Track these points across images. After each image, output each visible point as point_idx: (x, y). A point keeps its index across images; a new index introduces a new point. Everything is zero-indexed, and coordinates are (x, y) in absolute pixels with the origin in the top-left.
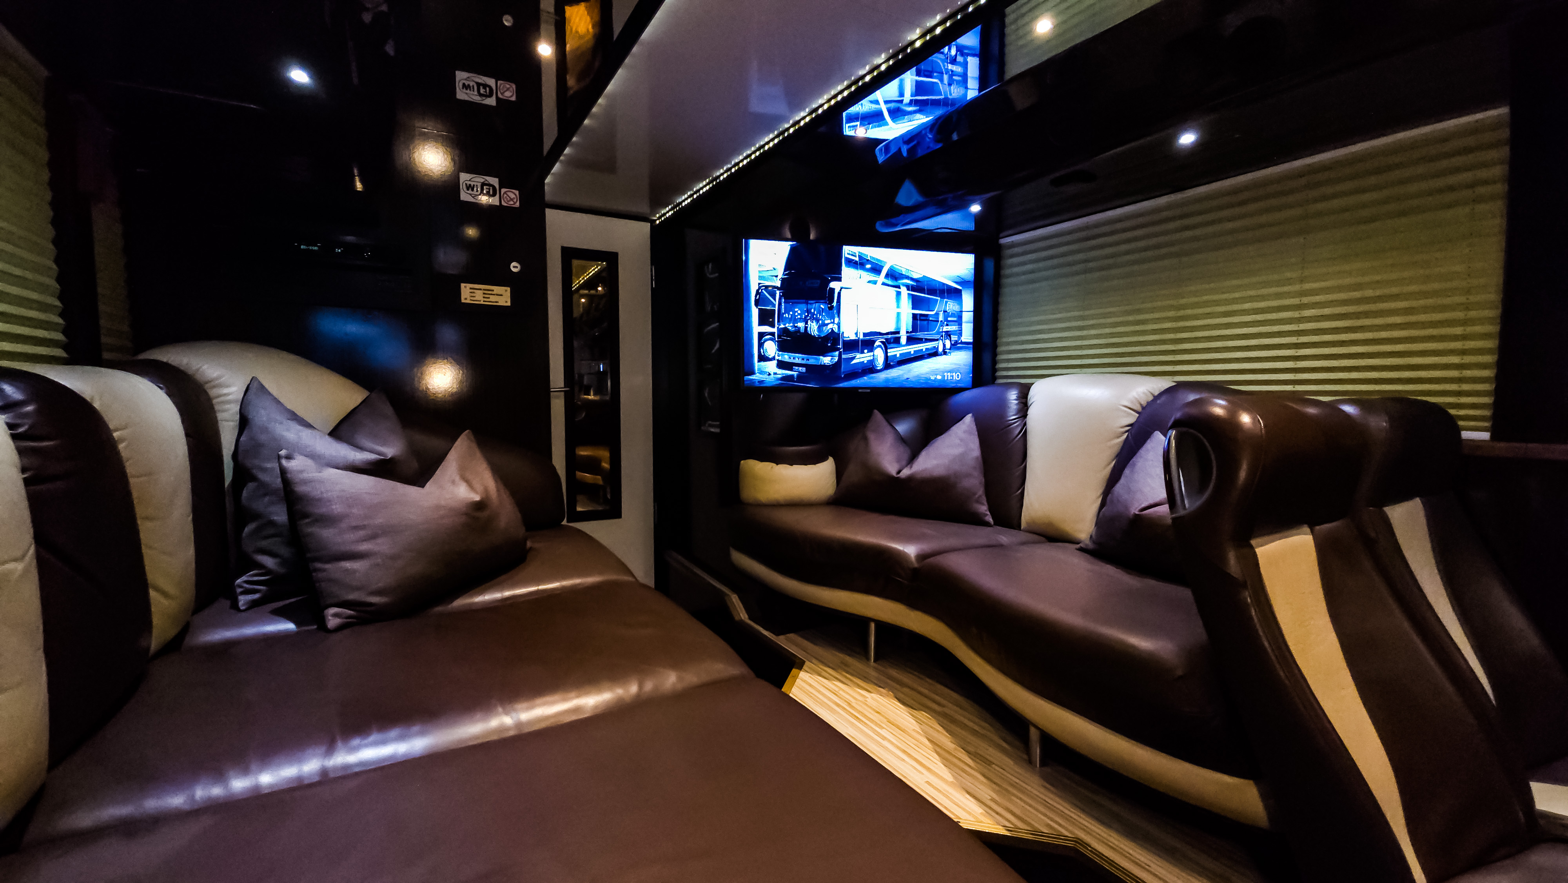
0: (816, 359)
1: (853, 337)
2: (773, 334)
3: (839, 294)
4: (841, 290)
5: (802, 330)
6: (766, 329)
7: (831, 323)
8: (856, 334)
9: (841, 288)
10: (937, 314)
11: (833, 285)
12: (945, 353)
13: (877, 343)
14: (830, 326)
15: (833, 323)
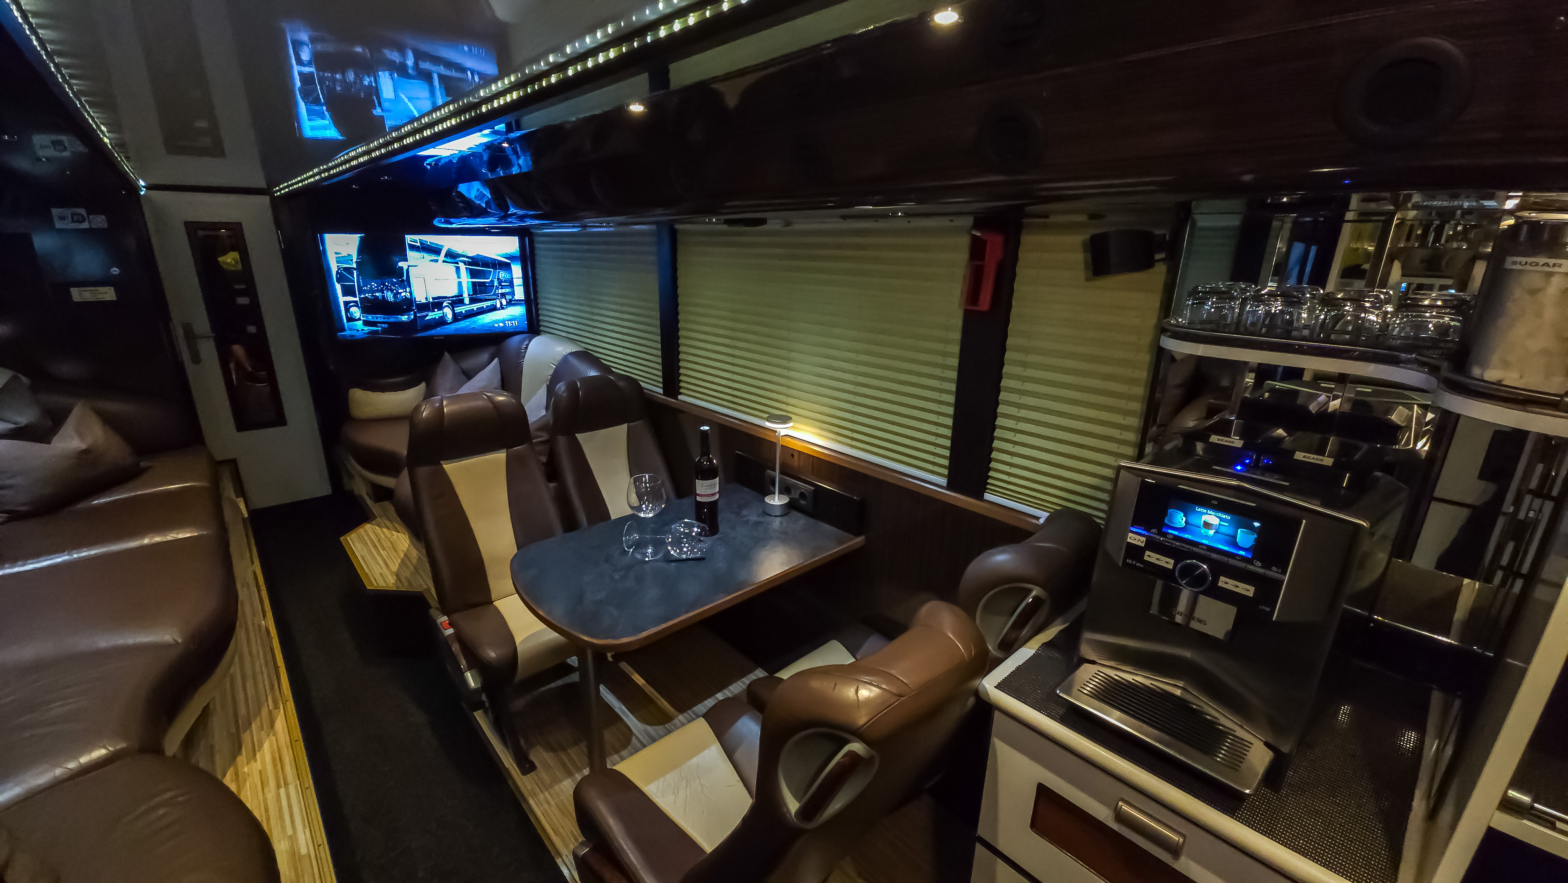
0: (396, 318)
1: (424, 301)
2: (356, 302)
3: (408, 271)
4: (408, 268)
5: (380, 298)
6: (349, 299)
7: (404, 291)
8: (426, 298)
9: (409, 266)
10: (492, 281)
11: (400, 264)
12: (503, 308)
13: (445, 304)
14: (403, 294)
15: (406, 291)
